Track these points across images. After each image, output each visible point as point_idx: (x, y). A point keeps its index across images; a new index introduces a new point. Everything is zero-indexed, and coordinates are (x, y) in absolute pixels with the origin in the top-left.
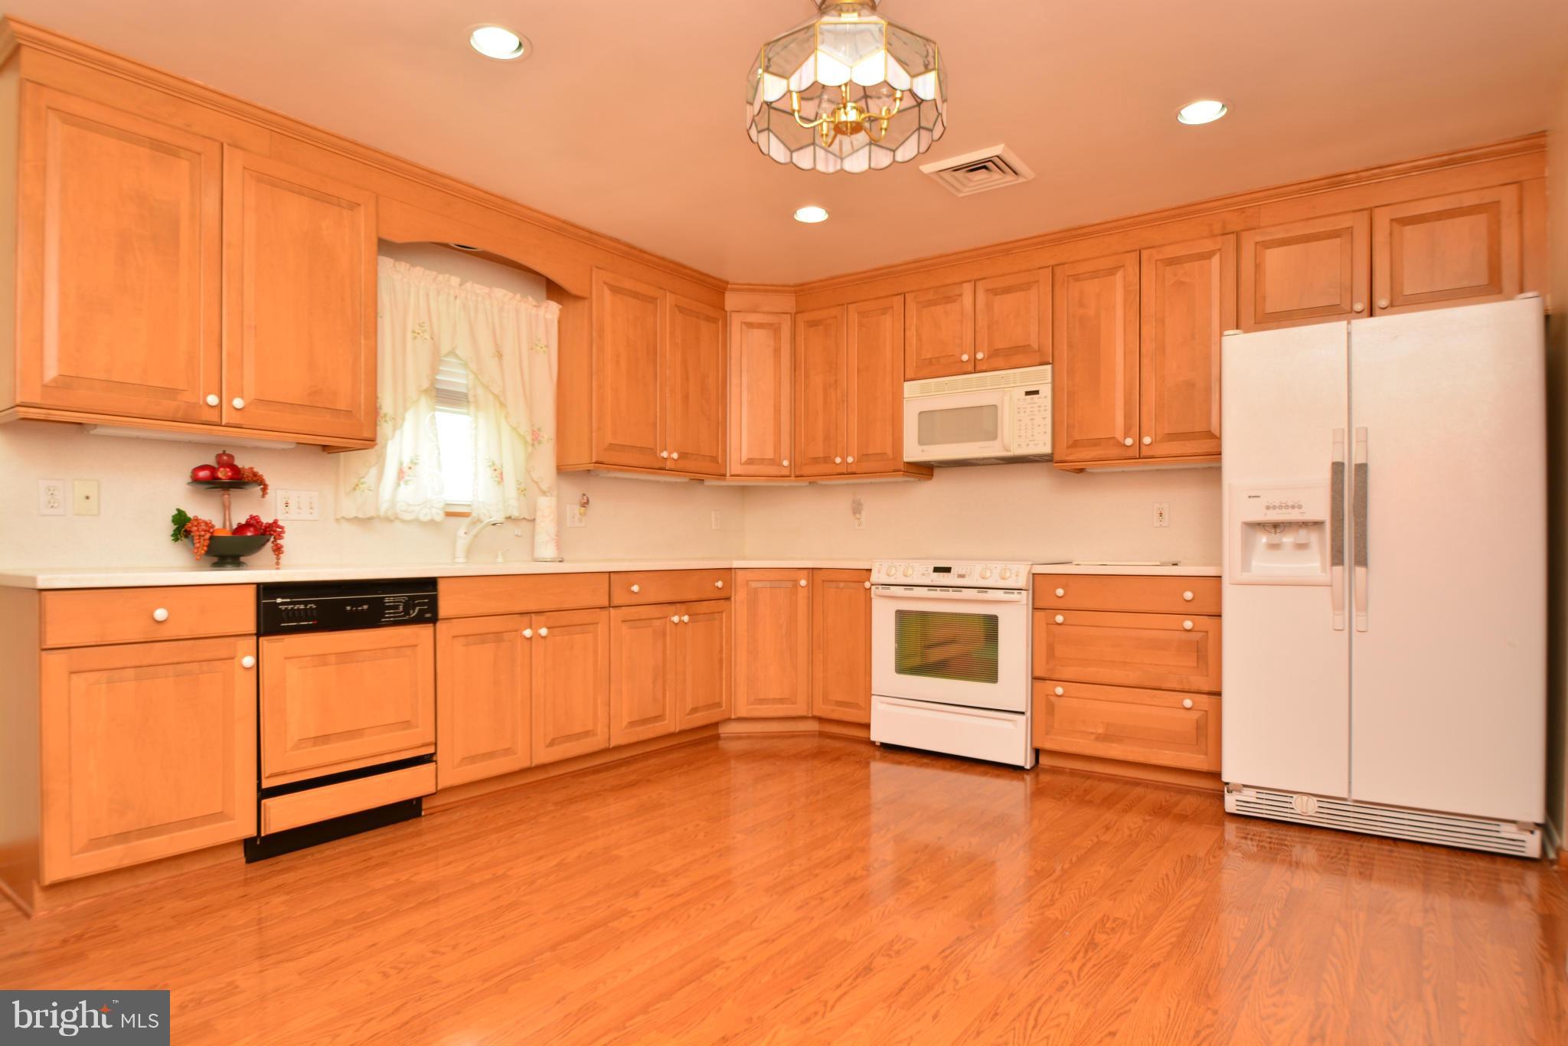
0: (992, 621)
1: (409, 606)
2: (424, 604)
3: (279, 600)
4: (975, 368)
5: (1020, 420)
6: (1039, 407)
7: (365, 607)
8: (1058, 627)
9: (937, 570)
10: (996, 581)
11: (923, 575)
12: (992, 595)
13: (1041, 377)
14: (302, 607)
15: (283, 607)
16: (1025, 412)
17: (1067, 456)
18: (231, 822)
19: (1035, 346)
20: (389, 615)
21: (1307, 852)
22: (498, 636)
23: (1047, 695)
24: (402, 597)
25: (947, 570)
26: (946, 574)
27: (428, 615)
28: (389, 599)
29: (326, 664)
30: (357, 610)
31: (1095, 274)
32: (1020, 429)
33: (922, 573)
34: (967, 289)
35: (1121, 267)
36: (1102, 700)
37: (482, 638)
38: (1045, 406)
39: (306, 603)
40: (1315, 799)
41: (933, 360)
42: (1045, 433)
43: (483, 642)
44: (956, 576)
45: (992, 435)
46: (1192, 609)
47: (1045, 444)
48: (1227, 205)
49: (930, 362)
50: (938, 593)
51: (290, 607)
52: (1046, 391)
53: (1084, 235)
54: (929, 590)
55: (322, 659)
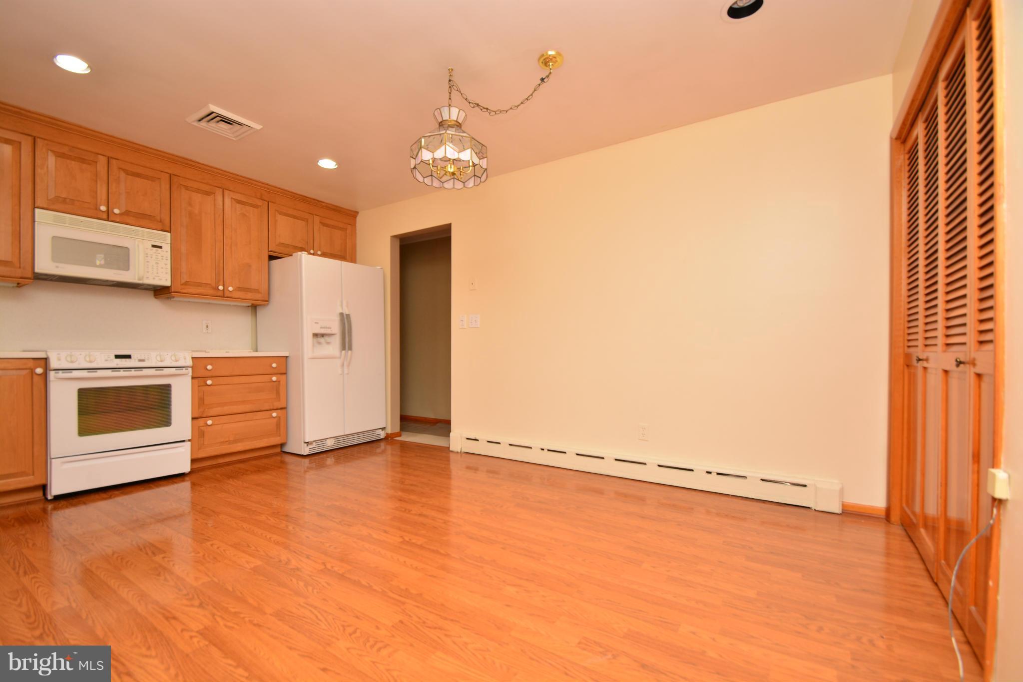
0: (167, 389)
4: (108, 216)
5: (148, 262)
6: (162, 256)
8: (210, 387)
9: (117, 357)
10: (171, 363)
11: (106, 360)
12: (166, 371)
13: (164, 237)
16: (152, 257)
17: (181, 289)
19: (158, 218)
21: (330, 460)
23: (199, 427)
25: (129, 357)
26: (127, 360)
31: (198, 191)
32: (148, 268)
33: (105, 358)
34: (102, 160)
35: (212, 193)
36: (232, 423)
38: (167, 257)
40: (333, 439)
41: (68, 200)
42: (166, 273)
44: (137, 360)
45: (126, 267)
46: (275, 372)
47: (166, 280)
48: (265, 187)
49: (64, 201)
50: (122, 373)
52: (167, 248)
53: (191, 165)
54: (112, 371)
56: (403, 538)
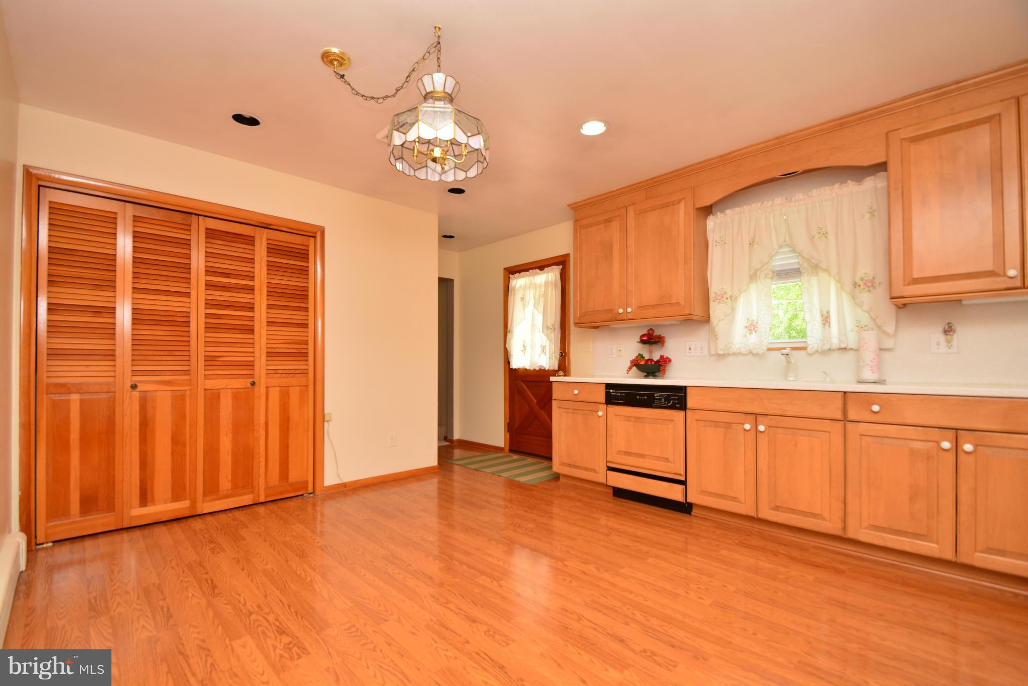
1: (668, 399)
2: (676, 399)
3: (611, 391)
7: (646, 397)
14: (619, 394)
15: (613, 394)
18: (597, 474)
20: (657, 403)
22: (728, 425)
24: (664, 394)
27: (678, 406)
28: (657, 395)
29: (629, 421)
30: (642, 399)
37: (716, 424)
39: (621, 393)
43: (715, 426)
51: (615, 394)
55: (628, 418)
56: (499, 584)
